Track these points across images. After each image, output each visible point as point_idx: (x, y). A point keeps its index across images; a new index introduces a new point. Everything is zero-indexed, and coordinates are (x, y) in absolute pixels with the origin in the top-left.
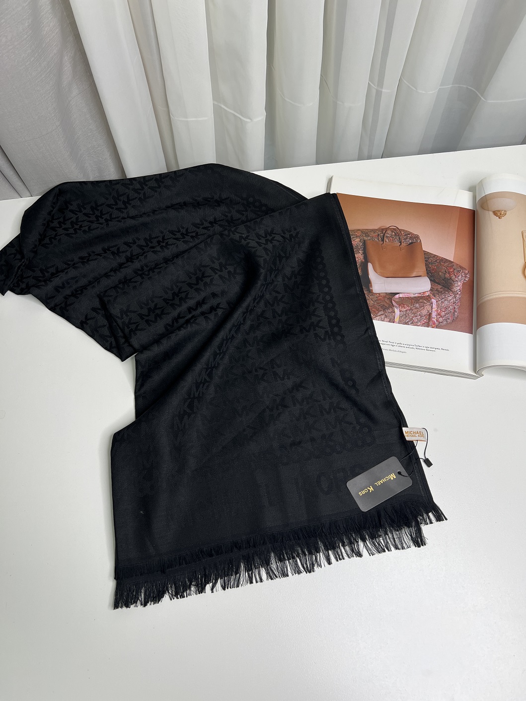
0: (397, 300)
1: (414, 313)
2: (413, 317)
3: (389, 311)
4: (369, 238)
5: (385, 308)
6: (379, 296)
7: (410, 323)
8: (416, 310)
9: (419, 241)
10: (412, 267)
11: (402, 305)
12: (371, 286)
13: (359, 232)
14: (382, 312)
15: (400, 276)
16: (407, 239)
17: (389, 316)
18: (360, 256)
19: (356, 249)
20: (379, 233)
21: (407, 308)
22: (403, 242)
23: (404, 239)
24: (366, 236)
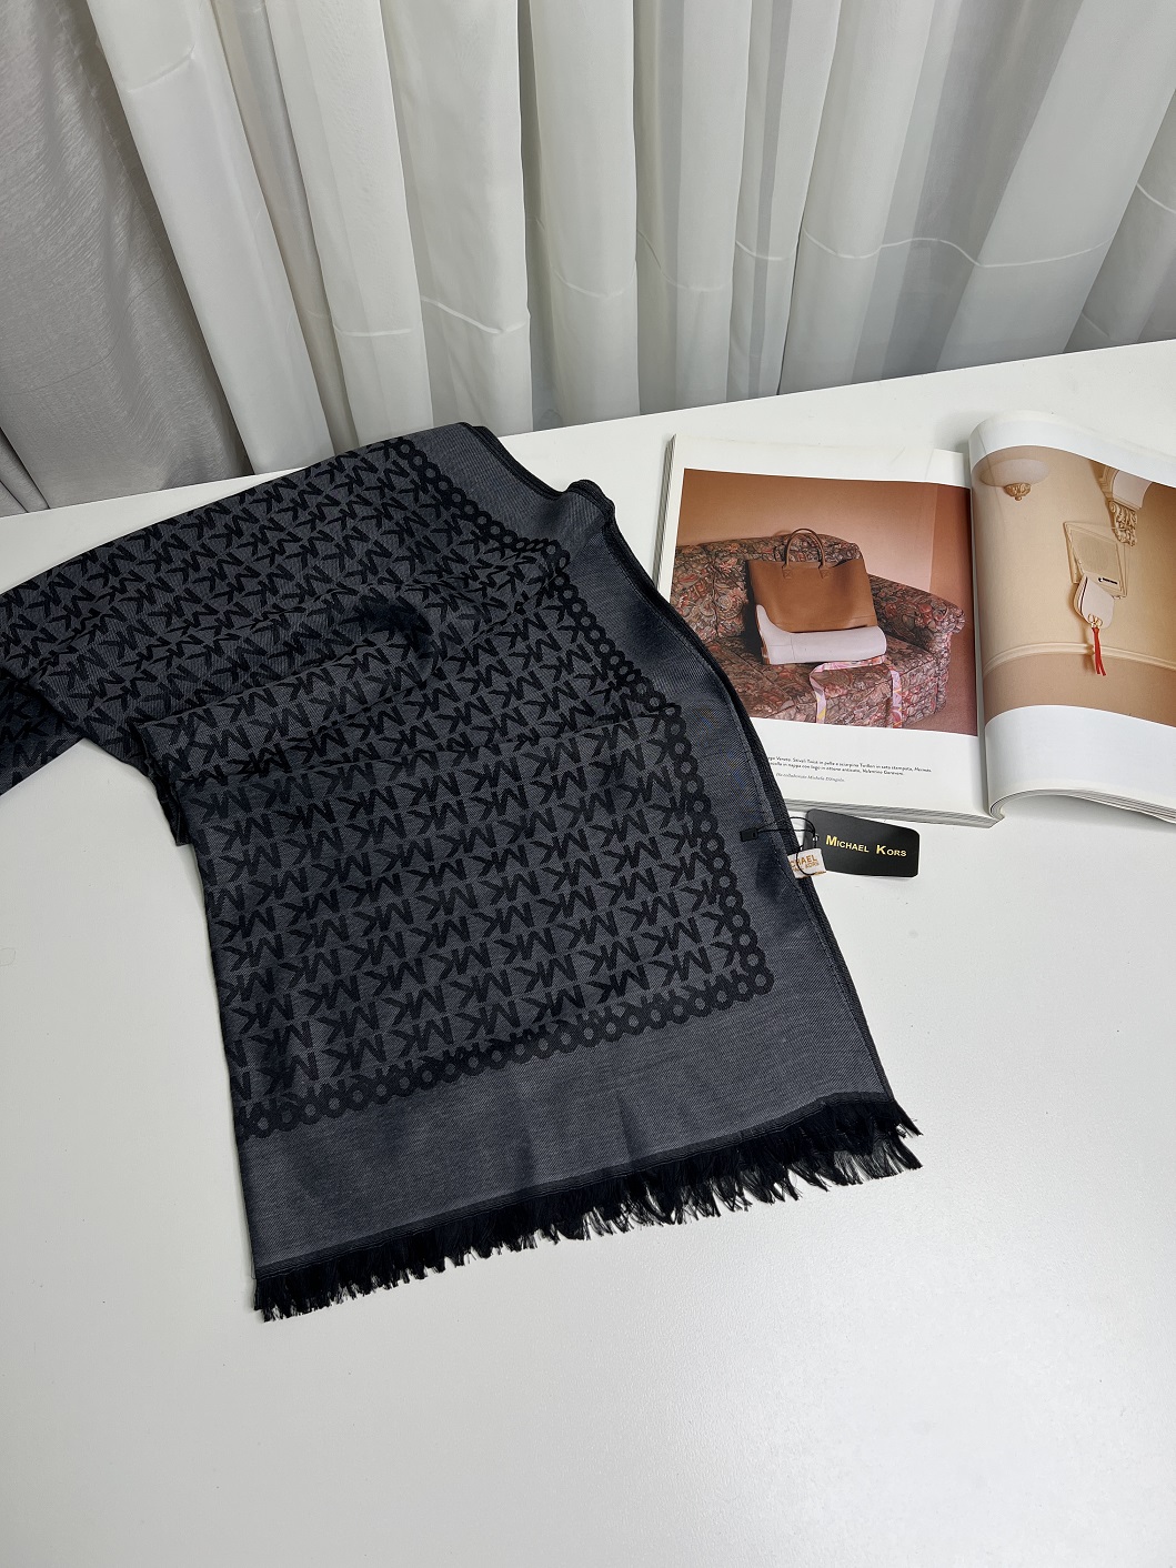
0: (819, 677)
1: (856, 701)
2: (854, 709)
3: (805, 699)
4: (755, 556)
5: (795, 695)
6: (782, 671)
7: (847, 721)
8: (859, 695)
9: (858, 556)
10: (847, 609)
11: (830, 687)
12: (766, 651)
13: (735, 545)
14: (790, 703)
15: (823, 628)
16: (833, 552)
17: (805, 709)
18: (740, 592)
19: (731, 581)
20: (776, 544)
21: (841, 692)
22: (826, 561)
23: (828, 554)
24: (749, 552)
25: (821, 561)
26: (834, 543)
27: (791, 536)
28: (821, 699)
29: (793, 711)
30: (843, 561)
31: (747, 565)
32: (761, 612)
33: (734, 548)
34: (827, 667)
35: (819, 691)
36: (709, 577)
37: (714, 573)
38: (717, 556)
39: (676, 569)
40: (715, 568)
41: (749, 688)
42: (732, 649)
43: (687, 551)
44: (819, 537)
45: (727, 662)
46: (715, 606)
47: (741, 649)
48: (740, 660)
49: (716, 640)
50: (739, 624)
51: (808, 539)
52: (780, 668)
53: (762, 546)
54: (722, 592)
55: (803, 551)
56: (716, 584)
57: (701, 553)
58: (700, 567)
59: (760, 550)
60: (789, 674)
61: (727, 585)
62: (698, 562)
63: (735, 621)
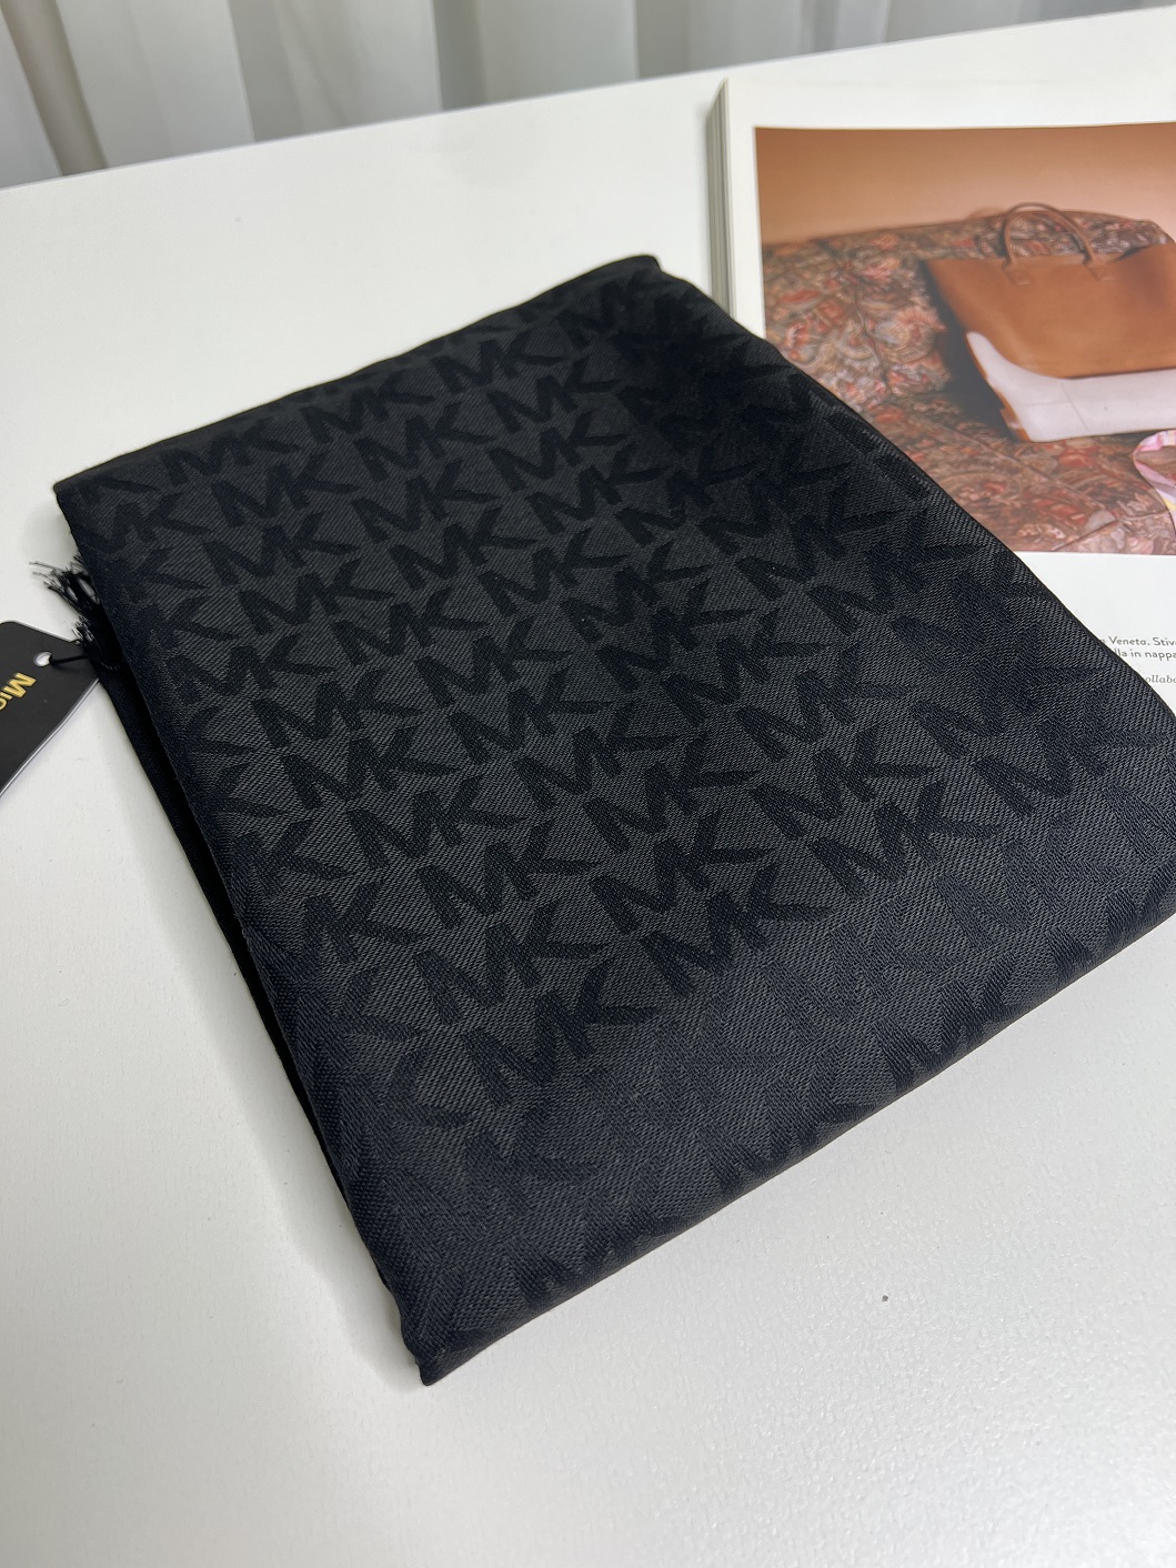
3: (1136, 506)
4: (939, 252)
5: (1112, 500)
6: (1065, 453)
9: (1163, 240)
12: (1013, 417)
13: (889, 236)
14: (1107, 517)
15: (1130, 364)
16: (1106, 236)
17: (1144, 528)
18: (921, 312)
19: (897, 295)
20: (979, 231)
22: (1096, 251)
23: (1096, 240)
24: (921, 246)
25: (1085, 251)
26: (1101, 223)
27: (1006, 217)
29: (1117, 534)
30: (1133, 251)
31: (925, 270)
32: (980, 346)
33: (888, 242)
36: (845, 291)
37: (853, 285)
38: (853, 255)
39: (768, 282)
40: (856, 276)
41: (995, 492)
42: (931, 416)
43: (786, 252)
44: (1068, 215)
45: (926, 442)
46: (873, 342)
47: (953, 415)
48: (957, 437)
49: (890, 401)
50: (935, 372)
51: (1044, 220)
52: (1056, 447)
53: (947, 236)
54: (881, 315)
55: (1041, 240)
56: (863, 303)
57: (818, 254)
58: (820, 277)
59: (945, 244)
60: (1082, 459)
61: (891, 302)
62: (815, 268)
63: (924, 363)
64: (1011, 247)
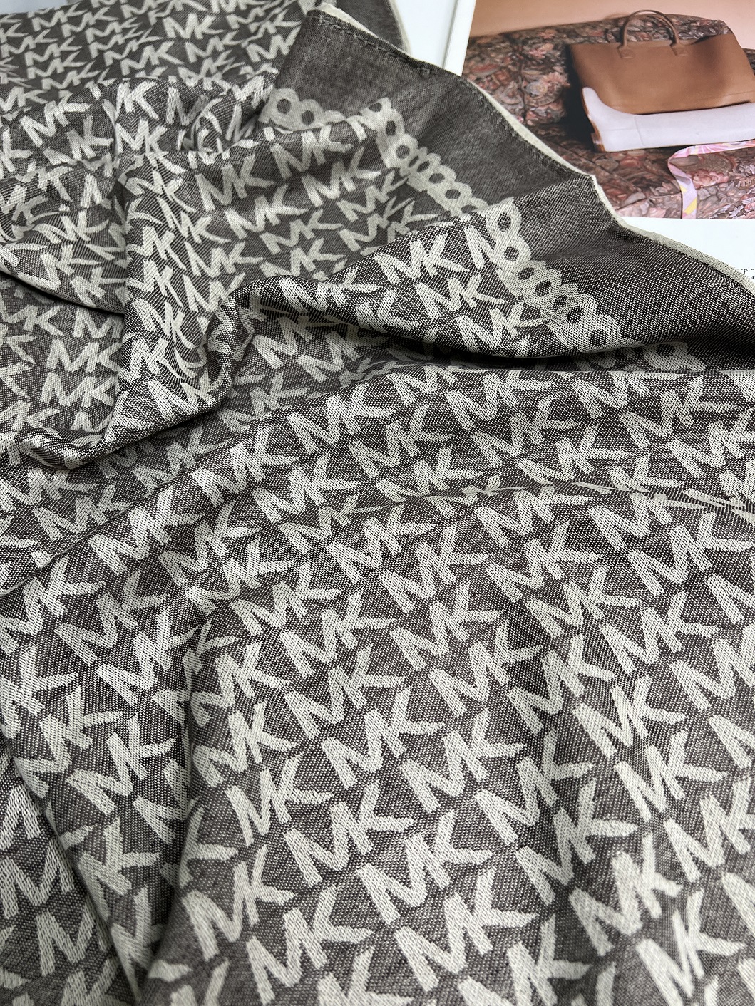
0: (682, 164)
1: (746, 189)
2: (742, 198)
3: (661, 190)
4: (578, 40)
5: (646, 185)
6: (625, 159)
7: (733, 214)
8: (748, 180)
9: (725, 32)
10: (719, 85)
11: (702, 174)
12: (598, 137)
13: (550, 31)
14: (641, 196)
15: (683, 107)
16: (689, 30)
17: (663, 203)
18: (558, 77)
19: (546, 65)
20: (608, 27)
21: (720, 179)
22: (680, 39)
23: (682, 32)
24: (569, 37)
25: (673, 38)
26: (689, 22)
27: (627, 19)
28: (688, 190)
29: (644, 205)
30: (705, 38)
31: (567, 50)
32: (589, 96)
33: (549, 34)
34: (694, 151)
35: (683, 179)
36: (514, 65)
37: (520, 60)
38: (525, 43)
39: (468, 59)
40: (524, 55)
43: (483, 41)
44: (668, 17)
46: (523, 94)
47: (560, 137)
50: (556, 109)
51: (652, 20)
52: (621, 155)
53: (587, 30)
54: (533, 78)
55: (646, 32)
56: (523, 71)
57: (503, 42)
58: (501, 56)
59: (585, 35)
60: (635, 162)
61: (540, 70)
62: (498, 51)
63: (551, 106)
64: (626, 36)
